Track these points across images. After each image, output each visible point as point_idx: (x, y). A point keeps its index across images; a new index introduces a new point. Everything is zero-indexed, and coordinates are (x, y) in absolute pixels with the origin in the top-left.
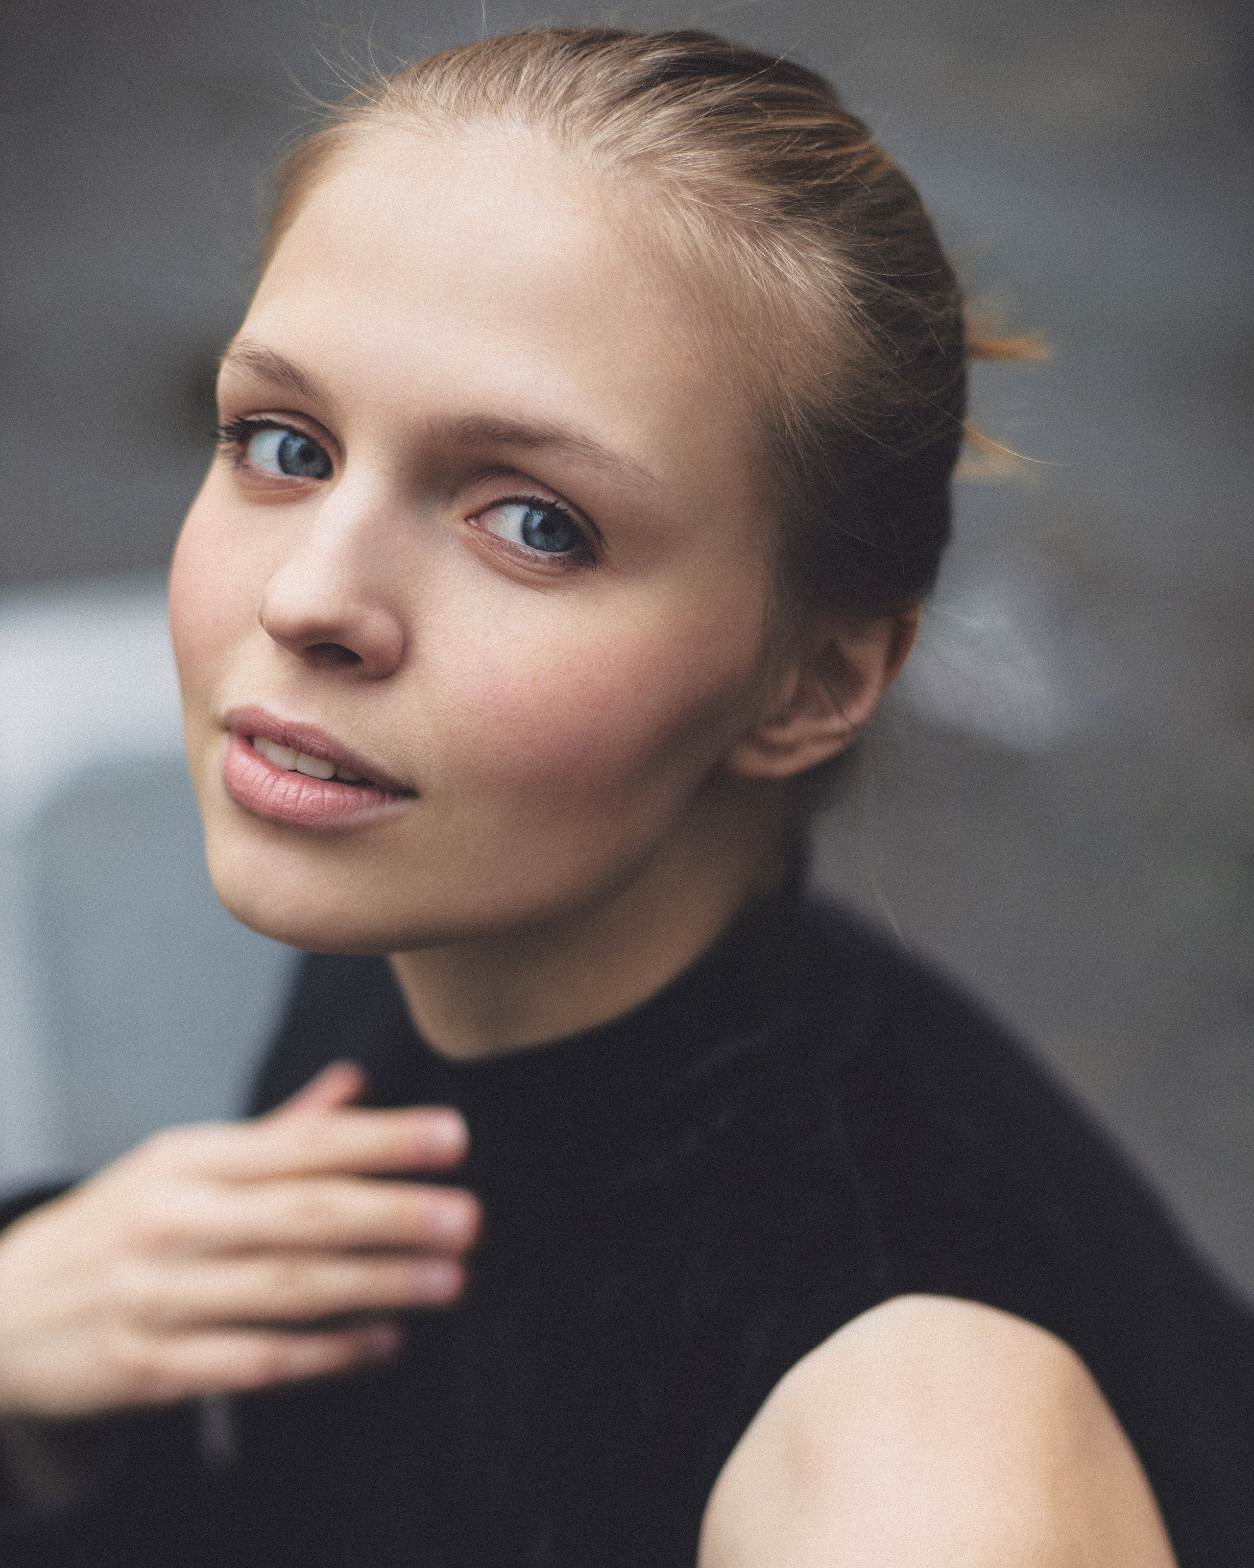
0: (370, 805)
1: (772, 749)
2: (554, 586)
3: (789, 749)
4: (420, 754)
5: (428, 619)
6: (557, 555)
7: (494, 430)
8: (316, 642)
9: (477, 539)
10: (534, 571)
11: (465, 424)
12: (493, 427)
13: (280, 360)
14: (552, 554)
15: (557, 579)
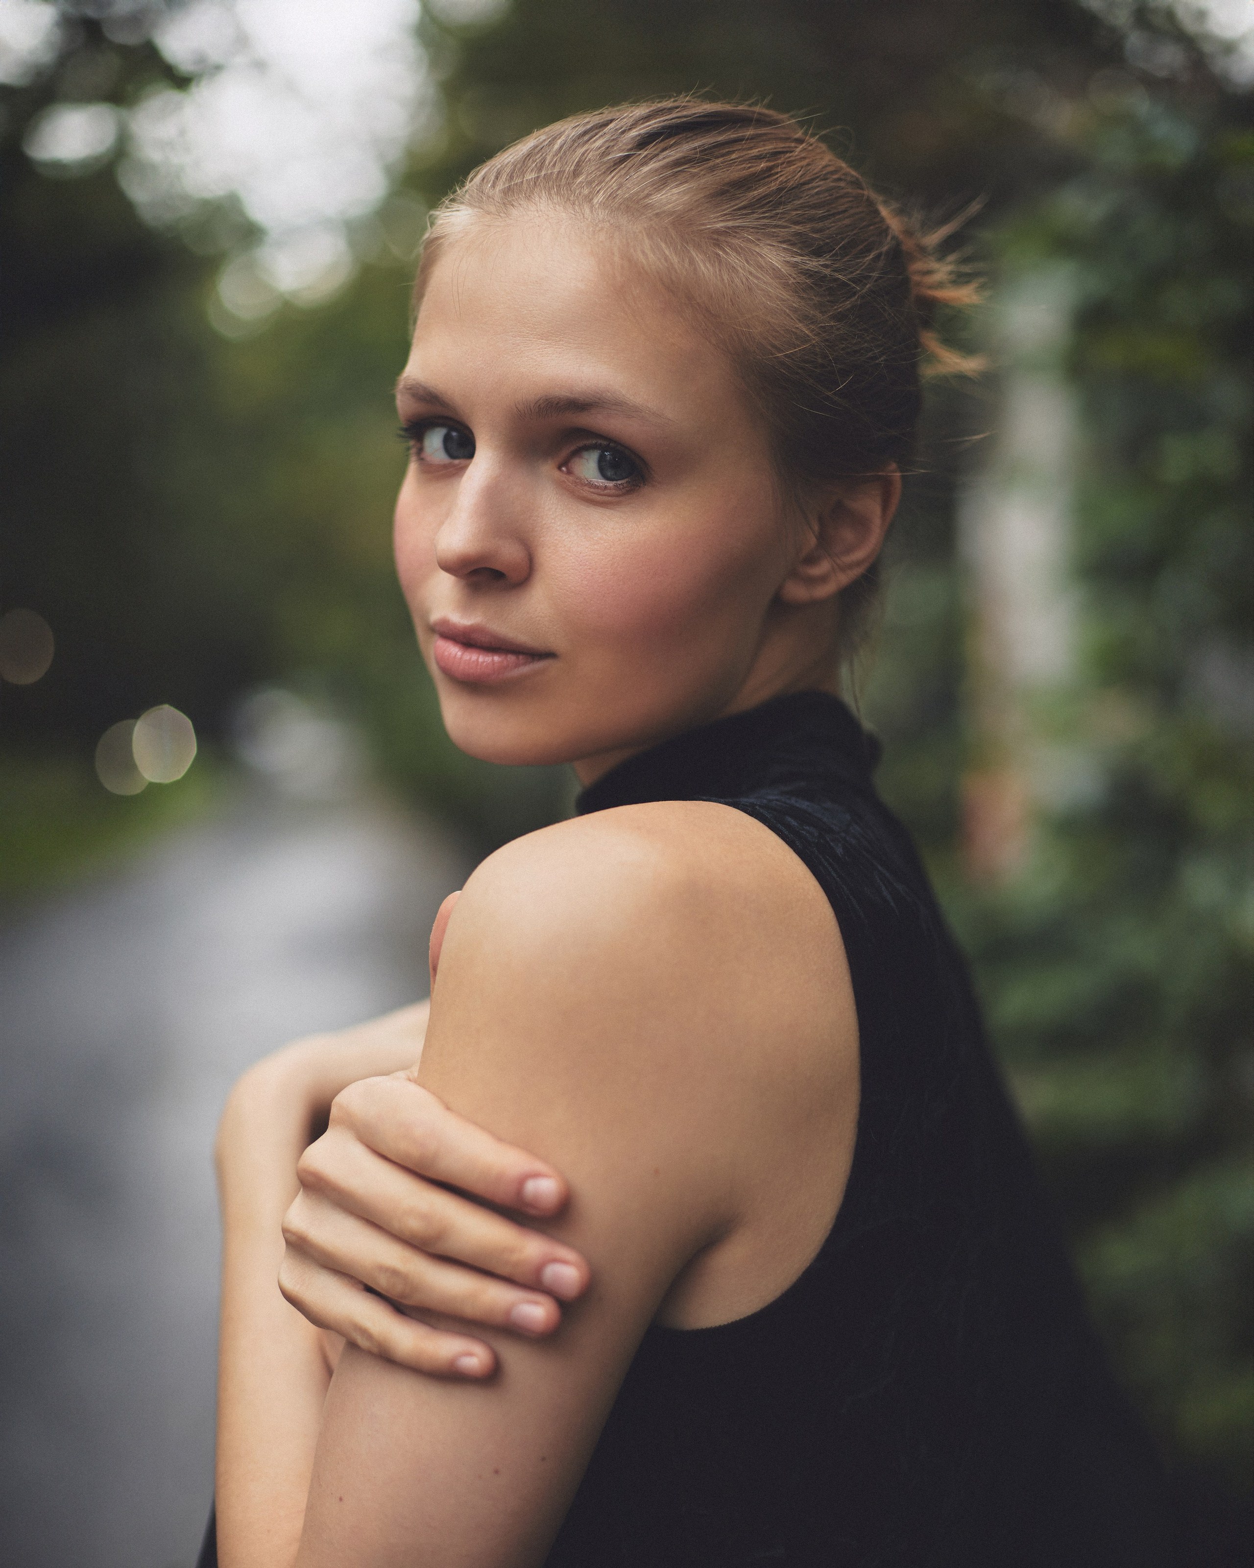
0: (525, 664)
1: (812, 581)
2: (618, 503)
3: (823, 579)
4: (548, 628)
5: (542, 539)
6: (619, 482)
7: (557, 404)
8: (473, 568)
9: (566, 480)
10: (605, 495)
11: (538, 404)
12: (556, 402)
13: (425, 389)
14: (615, 482)
15: (621, 499)
